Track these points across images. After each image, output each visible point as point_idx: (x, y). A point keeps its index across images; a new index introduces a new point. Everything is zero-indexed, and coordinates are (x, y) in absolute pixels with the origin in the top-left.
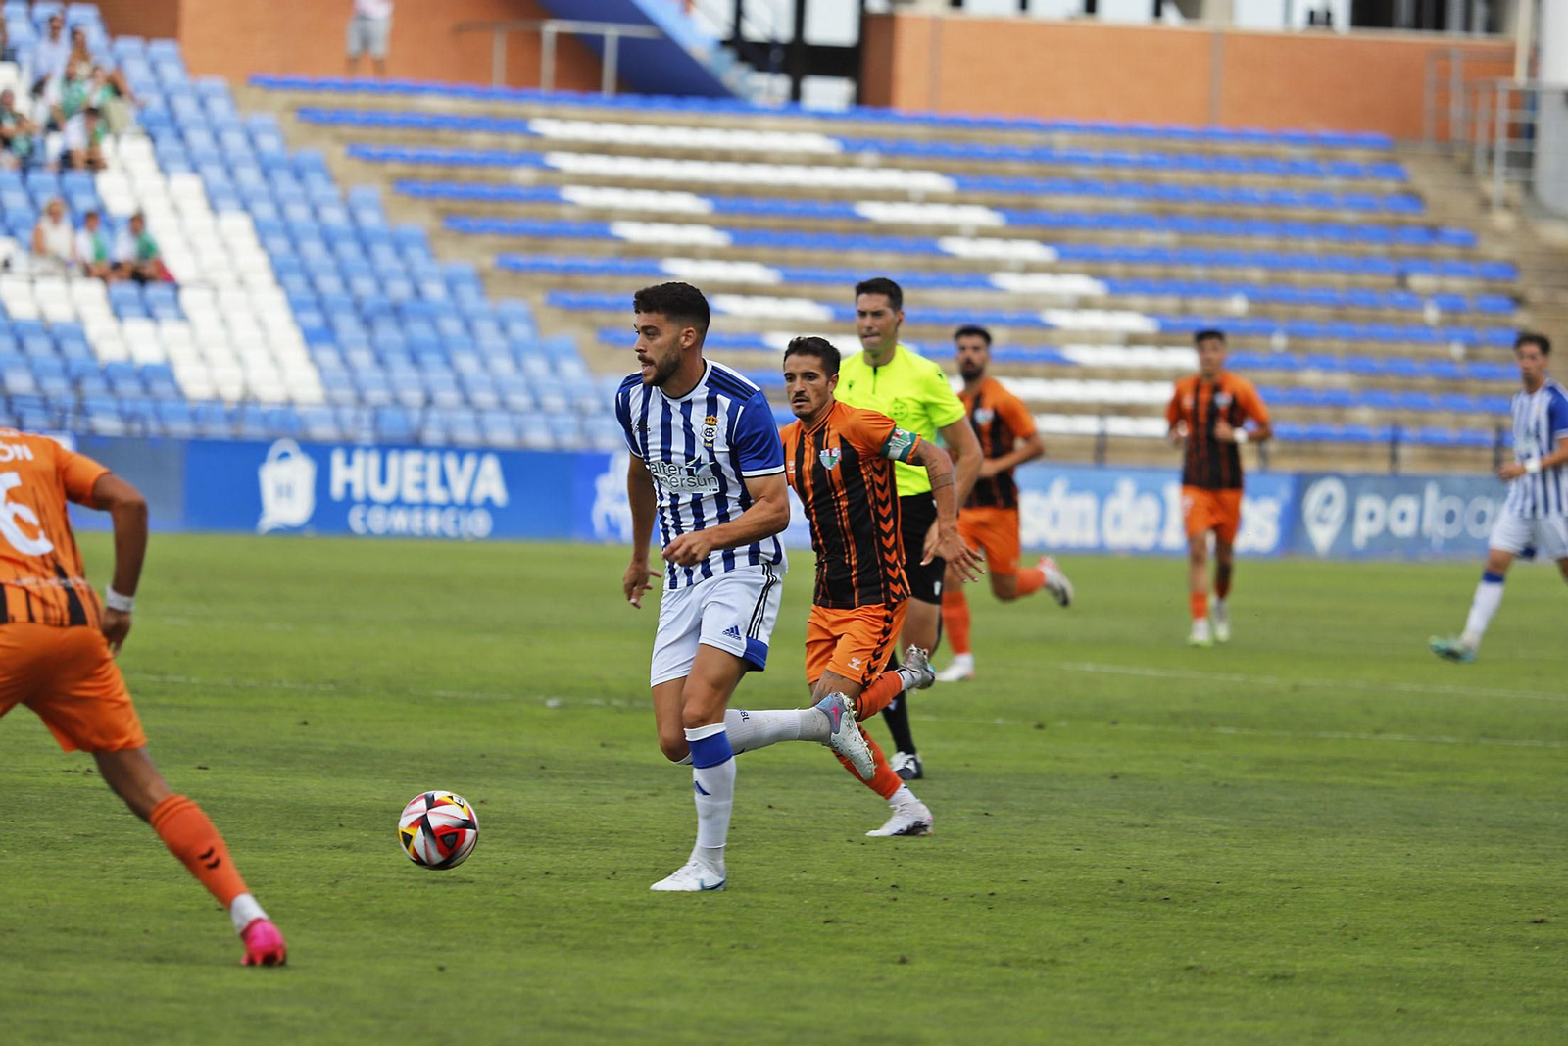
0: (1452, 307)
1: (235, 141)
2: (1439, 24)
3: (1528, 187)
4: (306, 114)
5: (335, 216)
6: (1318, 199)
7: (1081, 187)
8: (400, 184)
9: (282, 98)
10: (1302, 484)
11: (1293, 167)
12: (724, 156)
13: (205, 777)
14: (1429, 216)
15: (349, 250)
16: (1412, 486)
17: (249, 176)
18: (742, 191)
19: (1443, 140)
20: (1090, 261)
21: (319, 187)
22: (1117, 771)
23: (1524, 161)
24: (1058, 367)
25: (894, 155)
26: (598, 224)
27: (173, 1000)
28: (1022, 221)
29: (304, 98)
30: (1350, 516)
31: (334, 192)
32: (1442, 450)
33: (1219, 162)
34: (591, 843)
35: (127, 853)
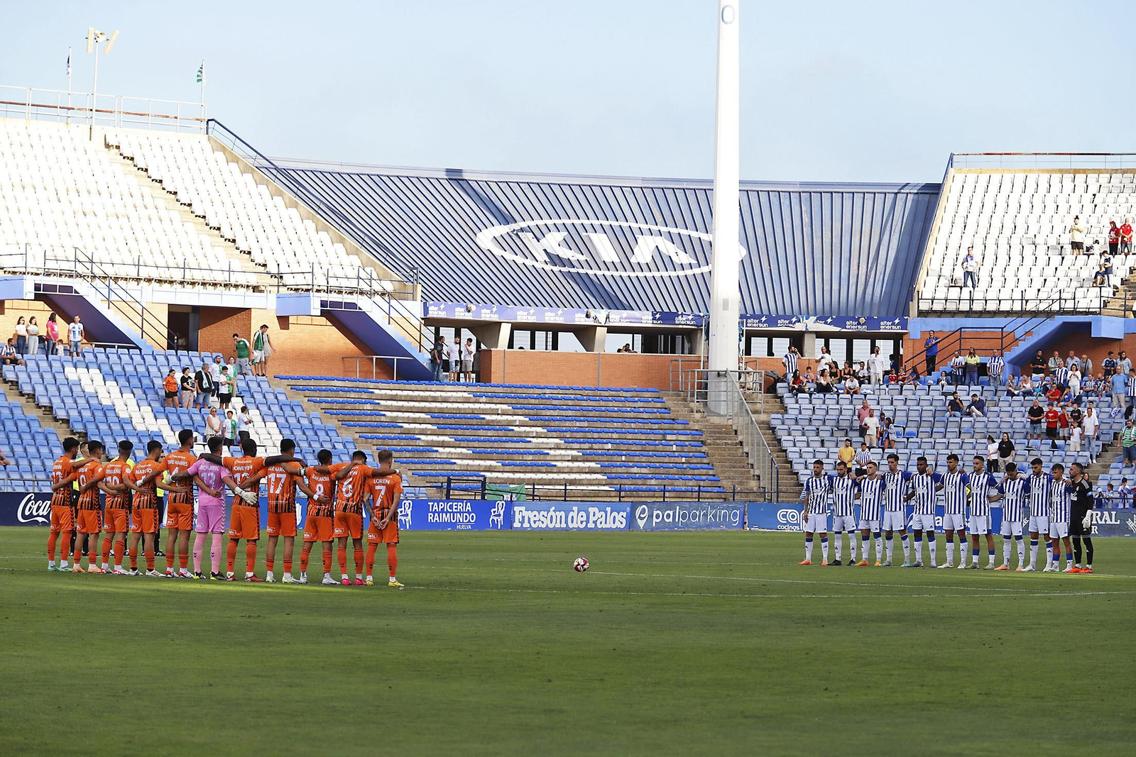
0: (681, 445)
1: (270, 397)
2: (673, 351)
3: (706, 404)
4: (293, 387)
5: (305, 422)
6: (634, 410)
7: (555, 408)
8: (326, 410)
9: (286, 382)
10: (634, 506)
11: (626, 400)
12: (435, 400)
13: (290, 617)
14: (672, 415)
15: (310, 433)
16: (671, 506)
17: (276, 409)
18: (441, 411)
19: (676, 388)
20: (559, 432)
21: (299, 413)
22: (601, 609)
23: (705, 396)
24: (550, 468)
25: (492, 398)
26: (393, 423)
27: (299, 701)
28: (536, 419)
29: (293, 382)
30: (651, 516)
31: (304, 414)
32: (679, 493)
33: (602, 399)
34: (428, 639)
35: (270, 646)
